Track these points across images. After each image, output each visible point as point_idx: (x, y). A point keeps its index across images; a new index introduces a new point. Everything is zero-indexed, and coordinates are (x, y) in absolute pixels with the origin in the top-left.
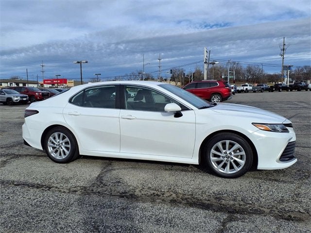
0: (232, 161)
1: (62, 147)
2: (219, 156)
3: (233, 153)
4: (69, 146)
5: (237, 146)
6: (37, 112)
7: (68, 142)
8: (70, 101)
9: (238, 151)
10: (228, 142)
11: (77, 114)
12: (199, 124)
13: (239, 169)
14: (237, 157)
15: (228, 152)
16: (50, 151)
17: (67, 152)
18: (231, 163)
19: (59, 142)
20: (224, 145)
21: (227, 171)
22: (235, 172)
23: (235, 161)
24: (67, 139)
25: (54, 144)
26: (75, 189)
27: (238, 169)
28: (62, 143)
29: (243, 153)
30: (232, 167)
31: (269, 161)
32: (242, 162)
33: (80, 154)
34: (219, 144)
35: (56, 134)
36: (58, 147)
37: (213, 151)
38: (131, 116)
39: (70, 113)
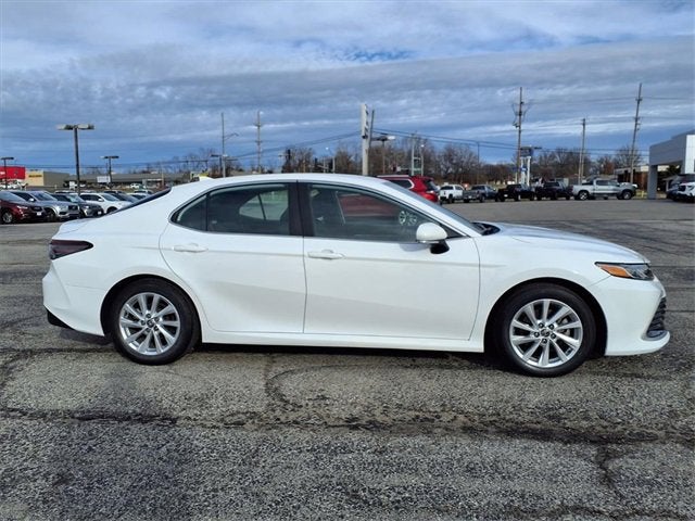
0: (554, 341)
1: (158, 326)
2: (526, 333)
3: (556, 325)
4: (177, 323)
5: (566, 309)
6: (89, 246)
7: (174, 314)
8: (174, 219)
9: (565, 321)
10: (547, 302)
11: (195, 248)
12: (485, 266)
13: (569, 358)
14: (564, 332)
15: (547, 324)
16: (125, 337)
17: (171, 339)
18: (552, 346)
19: (148, 316)
20: (538, 309)
21: (545, 363)
22: (560, 363)
23: (560, 342)
24: (171, 308)
25: (137, 320)
26: (235, 419)
27: (565, 358)
28: (157, 319)
29: (578, 324)
30: (553, 354)
31: (627, 338)
32: (576, 343)
33: (204, 341)
34: (529, 308)
35: (141, 298)
36: (146, 326)
37: (515, 323)
38: (332, 252)
39: (178, 248)
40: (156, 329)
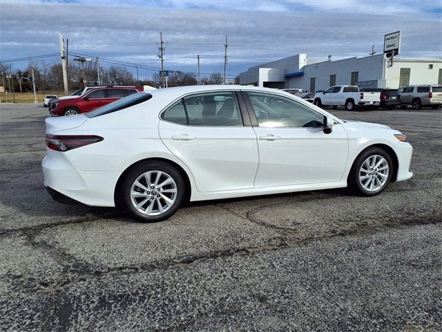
0: (377, 176)
1: (160, 194)
2: (365, 174)
3: (378, 169)
4: (174, 190)
5: (382, 160)
6: (100, 139)
7: (171, 184)
8: (163, 116)
9: (382, 166)
10: (375, 157)
11: (187, 137)
12: (351, 139)
13: (383, 184)
15: (374, 168)
17: (170, 202)
18: (375, 179)
19: (153, 187)
20: (371, 160)
21: (373, 189)
22: (379, 188)
24: (170, 180)
25: (143, 191)
27: (381, 185)
28: (158, 189)
29: (387, 167)
30: (376, 183)
32: (385, 176)
33: (192, 200)
34: (368, 161)
35: (147, 175)
36: (150, 195)
37: (361, 169)
38: (273, 136)
39: (173, 138)
40: (159, 196)
